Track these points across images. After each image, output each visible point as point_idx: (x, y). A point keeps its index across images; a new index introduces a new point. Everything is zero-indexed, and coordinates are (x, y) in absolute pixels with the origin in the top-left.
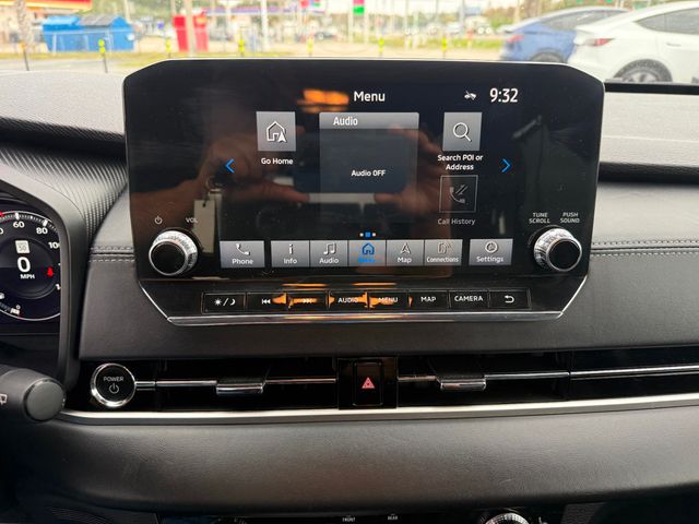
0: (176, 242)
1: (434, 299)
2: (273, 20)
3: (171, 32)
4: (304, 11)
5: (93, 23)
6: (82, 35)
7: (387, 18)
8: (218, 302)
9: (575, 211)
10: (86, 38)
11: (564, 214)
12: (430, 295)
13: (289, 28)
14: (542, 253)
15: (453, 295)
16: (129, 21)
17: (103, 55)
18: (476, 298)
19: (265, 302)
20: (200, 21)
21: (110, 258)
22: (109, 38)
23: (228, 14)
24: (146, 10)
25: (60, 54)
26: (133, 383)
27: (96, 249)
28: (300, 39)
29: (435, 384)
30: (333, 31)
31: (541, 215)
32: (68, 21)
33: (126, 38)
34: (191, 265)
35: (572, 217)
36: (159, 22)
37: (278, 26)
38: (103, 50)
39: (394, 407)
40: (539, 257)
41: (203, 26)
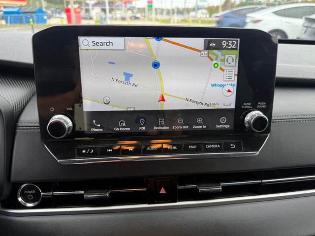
0: (62, 121)
1: (195, 147)
2: (111, 10)
3: (64, 15)
4: (125, 6)
5: (27, 11)
6: (22, 16)
7: (163, 10)
8: (84, 151)
9: (264, 102)
10: (24, 18)
11: (259, 103)
12: (194, 145)
13: (119, 14)
14: (249, 123)
15: (205, 144)
16: (44, 10)
17: (32, 26)
18: (216, 146)
19: (109, 150)
20: (78, 10)
21: (27, 129)
22: (35, 18)
23: (90, 7)
24: (53, 5)
25: (12, 25)
26: (40, 193)
27: (20, 124)
28: (123, 19)
29: (196, 190)
30: (138, 15)
31: (248, 104)
32: (16, 10)
33: (43, 18)
34: (69, 132)
35: (263, 105)
36: (58, 10)
37: (113, 13)
38: (32, 23)
39: (176, 202)
40: (247, 125)
41: (79, 13)
